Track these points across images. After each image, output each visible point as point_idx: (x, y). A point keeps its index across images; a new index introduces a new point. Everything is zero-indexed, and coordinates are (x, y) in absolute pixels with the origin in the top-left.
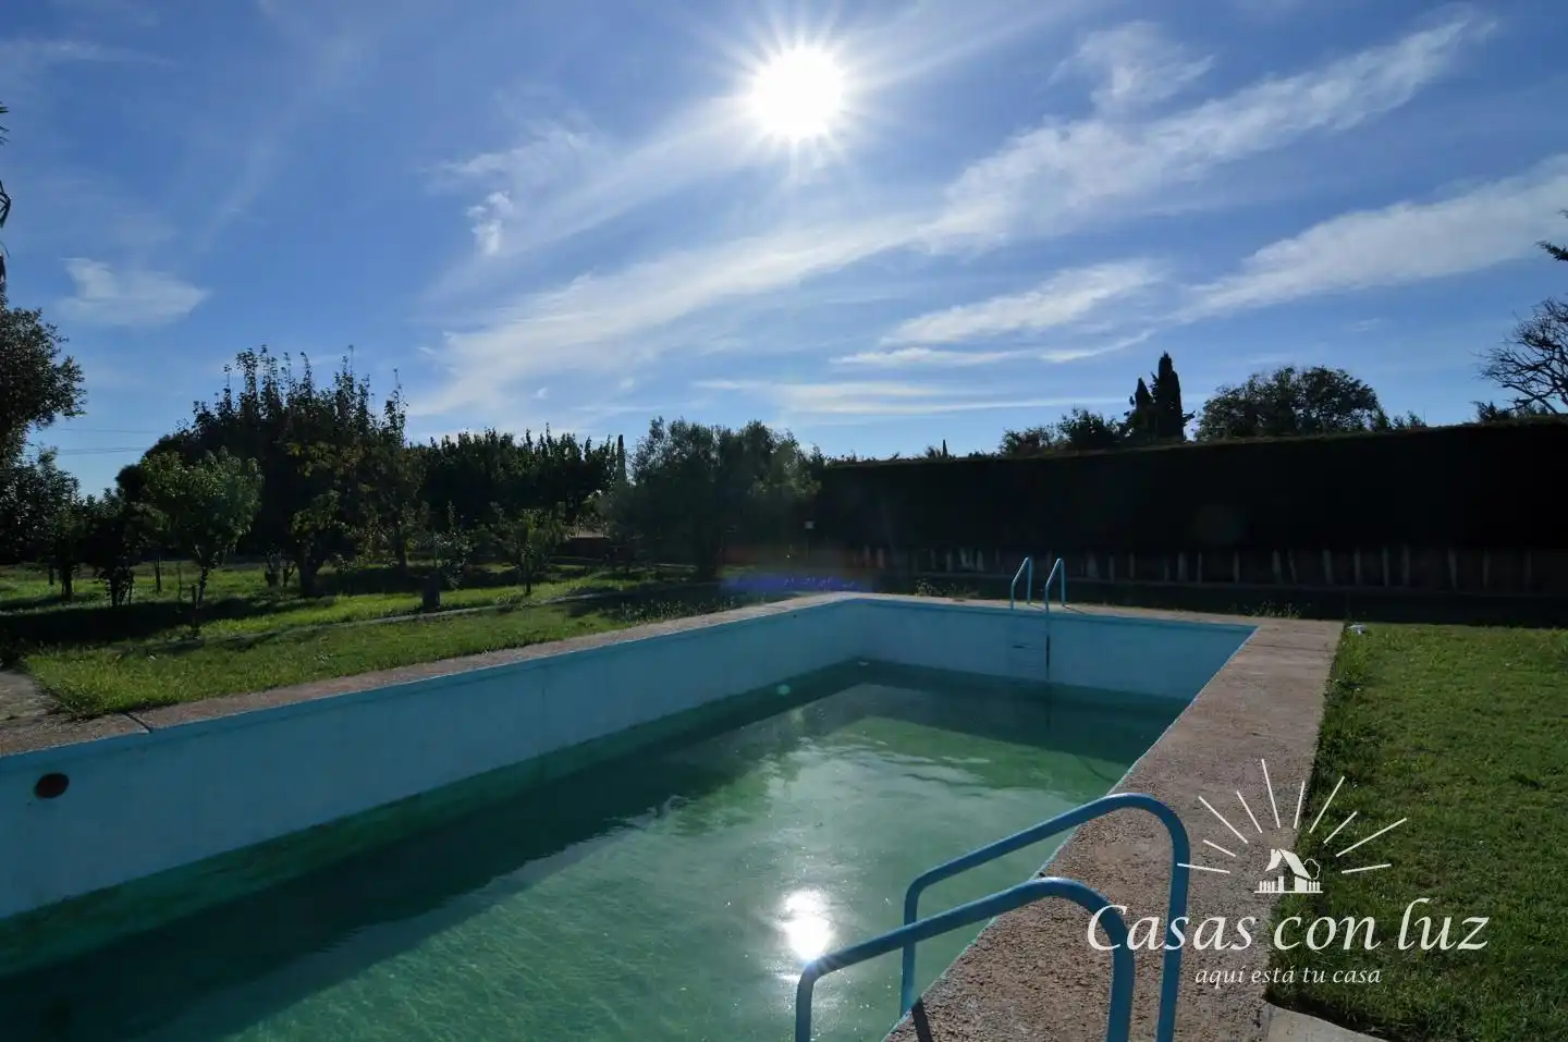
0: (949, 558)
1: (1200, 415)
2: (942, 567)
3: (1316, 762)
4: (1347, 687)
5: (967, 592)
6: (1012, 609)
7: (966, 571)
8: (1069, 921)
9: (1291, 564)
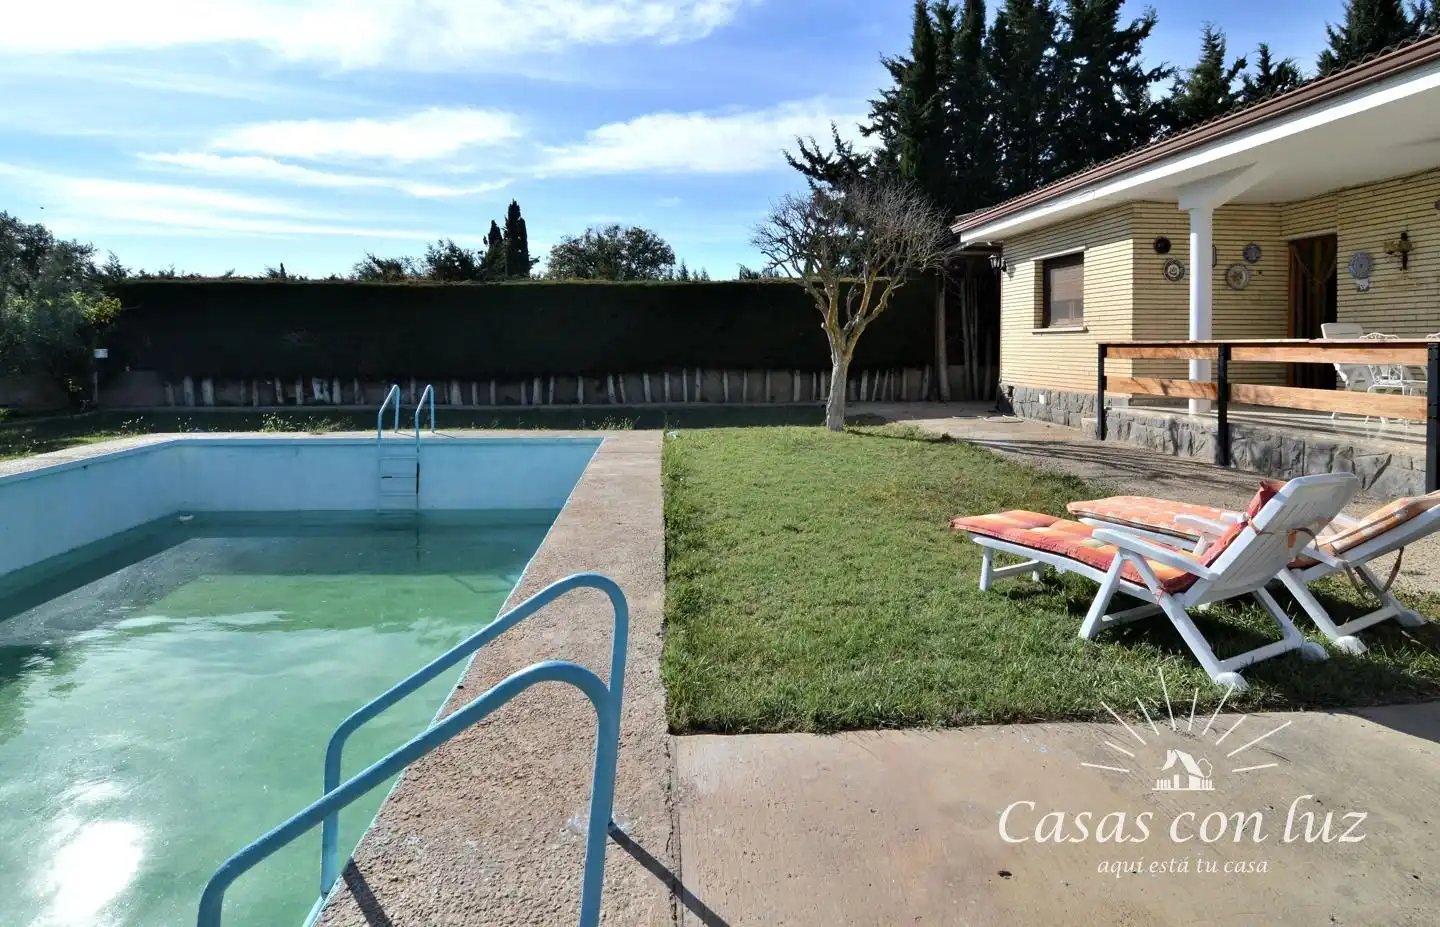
0: (299, 389)
1: (547, 258)
2: (291, 401)
3: (666, 538)
4: (675, 478)
5: (329, 424)
6: (379, 439)
7: (321, 402)
8: (496, 723)
9: (622, 386)
